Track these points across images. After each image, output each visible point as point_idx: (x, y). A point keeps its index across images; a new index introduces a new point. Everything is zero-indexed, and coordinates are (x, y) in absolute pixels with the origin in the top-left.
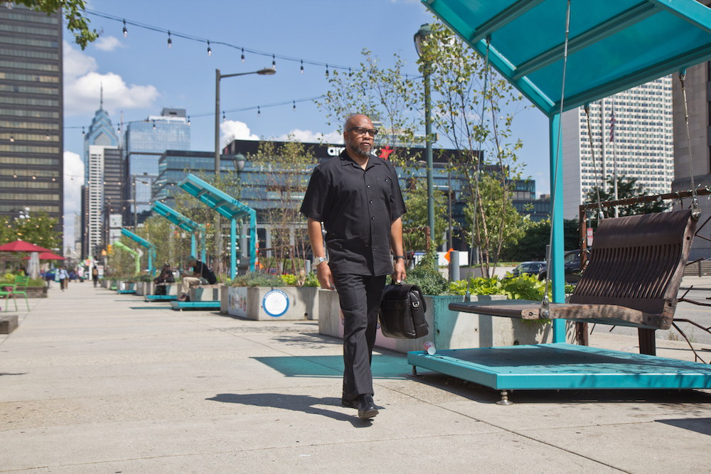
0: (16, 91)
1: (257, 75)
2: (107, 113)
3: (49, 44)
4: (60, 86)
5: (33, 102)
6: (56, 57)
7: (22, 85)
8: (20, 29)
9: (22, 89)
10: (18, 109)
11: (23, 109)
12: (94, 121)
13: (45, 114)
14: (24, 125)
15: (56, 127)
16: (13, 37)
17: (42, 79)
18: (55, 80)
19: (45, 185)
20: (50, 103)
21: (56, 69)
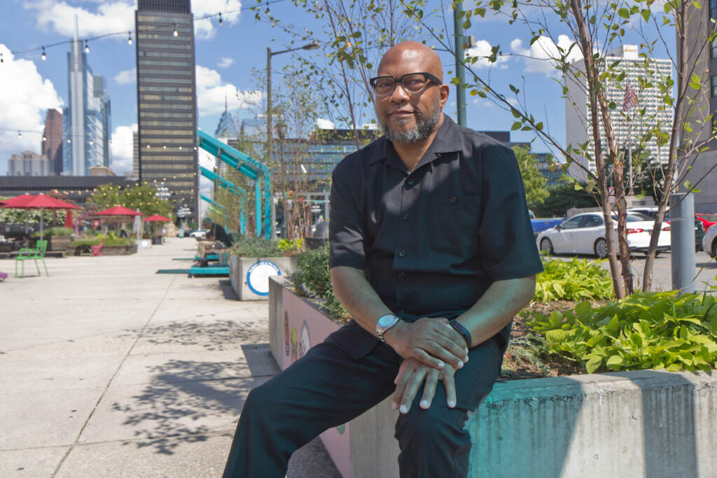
0: (163, 100)
1: (303, 50)
2: (230, 114)
3: (185, 64)
4: (193, 94)
5: (175, 107)
6: (189, 73)
7: (168, 95)
8: (165, 55)
9: (167, 98)
10: (165, 112)
11: (168, 112)
12: (221, 120)
13: (183, 115)
14: (169, 124)
15: (191, 124)
16: (161, 60)
17: (181, 90)
18: (190, 90)
19: (184, 167)
20: (186, 107)
21: (189, 82)
